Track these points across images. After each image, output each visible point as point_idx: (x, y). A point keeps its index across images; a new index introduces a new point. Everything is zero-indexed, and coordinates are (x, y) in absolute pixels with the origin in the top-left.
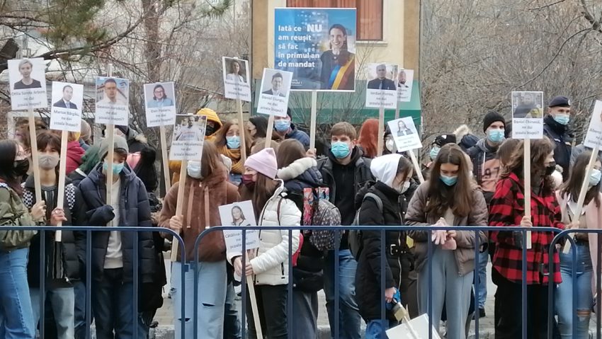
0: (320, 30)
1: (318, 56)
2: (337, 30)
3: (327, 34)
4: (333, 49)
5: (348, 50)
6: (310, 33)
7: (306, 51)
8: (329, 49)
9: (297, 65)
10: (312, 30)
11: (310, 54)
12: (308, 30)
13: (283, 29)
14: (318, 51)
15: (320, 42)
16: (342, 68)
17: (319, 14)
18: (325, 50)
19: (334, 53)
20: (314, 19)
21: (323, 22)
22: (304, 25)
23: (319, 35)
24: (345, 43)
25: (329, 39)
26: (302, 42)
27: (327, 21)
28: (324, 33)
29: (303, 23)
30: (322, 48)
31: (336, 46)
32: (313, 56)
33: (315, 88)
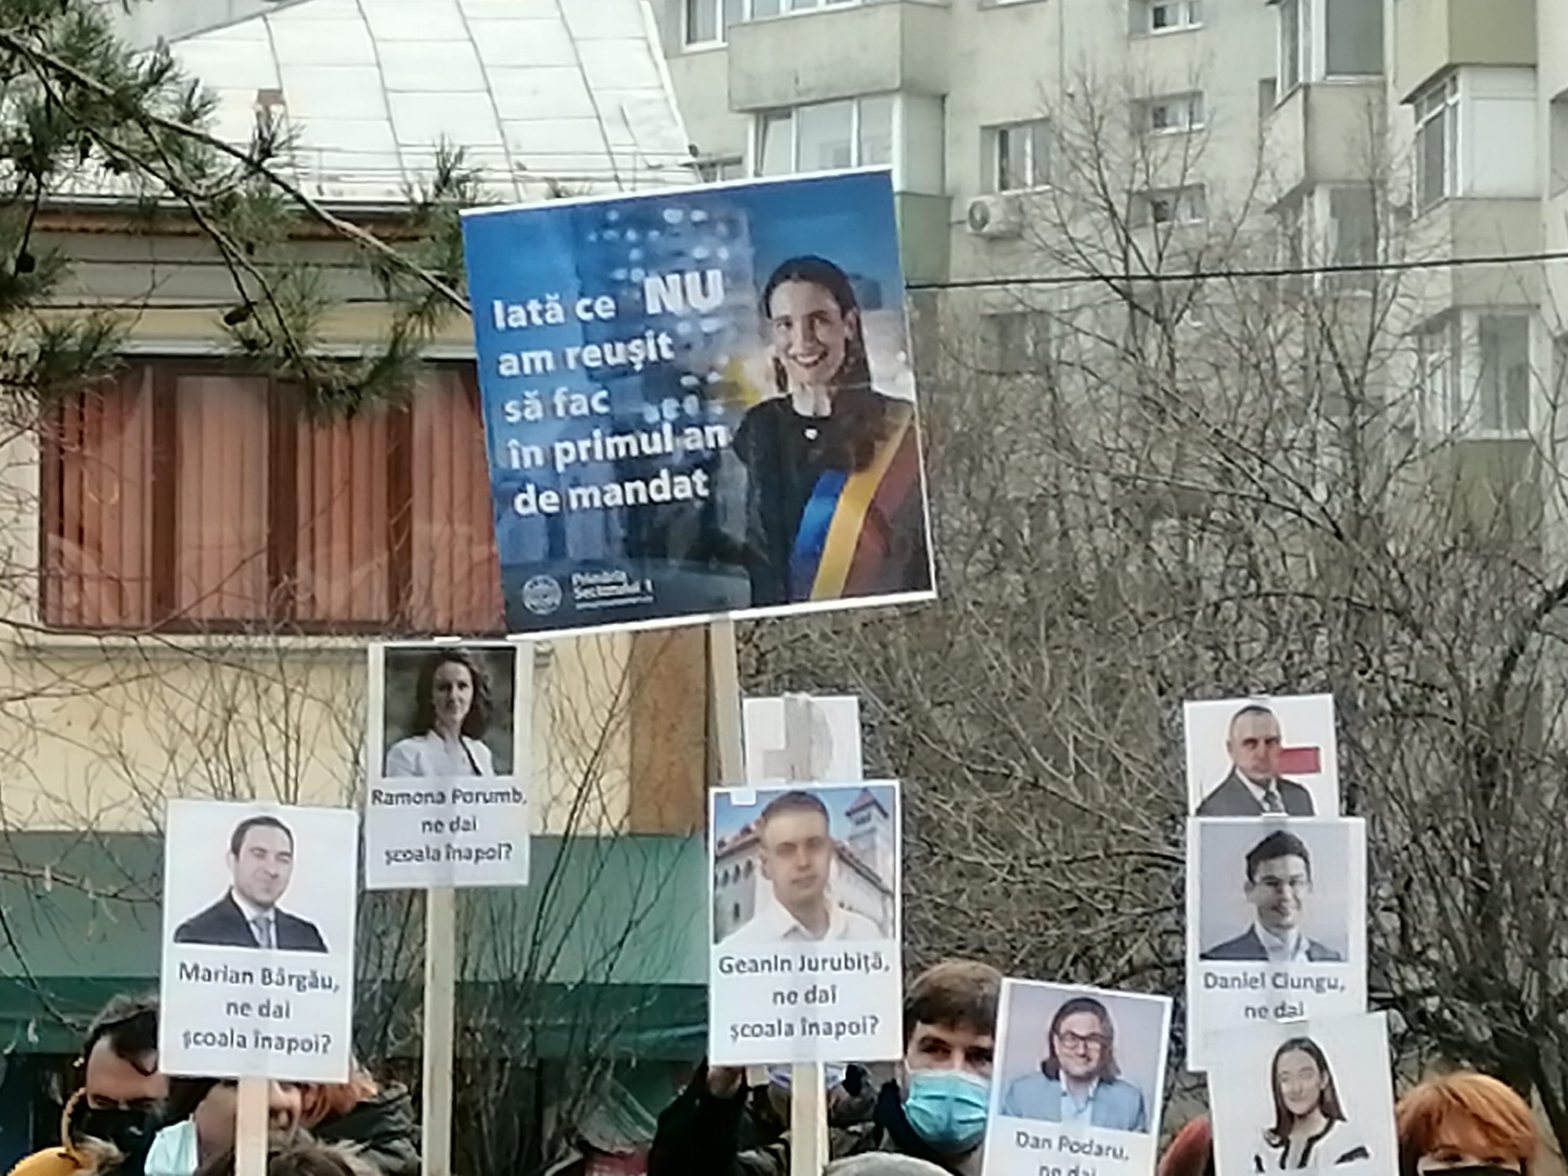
0: (717, 296)
1: (721, 435)
2: (805, 287)
3: (754, 319)
4: (792, 388)
5: (876, 387)
6: (664, 321)
7: (652, 416)
8: (776, 393)
9: (615, 495)
10: (674, 305)
11: (677, 431)
12: (653, 308)
13: (518, 317)
14: (717, 409)
15: (723, 360)
16: (853, 480)
17: (698, 215)
18: (753, 402)
19: (803, 407)
20: (675, 244)
21: (724, 254)
22: (629, 283)
23: (709, 325)
24: (855, 349)
25: (765, 337)
26: (625, 370)
27: (744, 249)
28: (739, 309)
29: (620, 274)
30: (732, 389)
31: (806, 375)
32: (693, 440)
33: (720, 605)
